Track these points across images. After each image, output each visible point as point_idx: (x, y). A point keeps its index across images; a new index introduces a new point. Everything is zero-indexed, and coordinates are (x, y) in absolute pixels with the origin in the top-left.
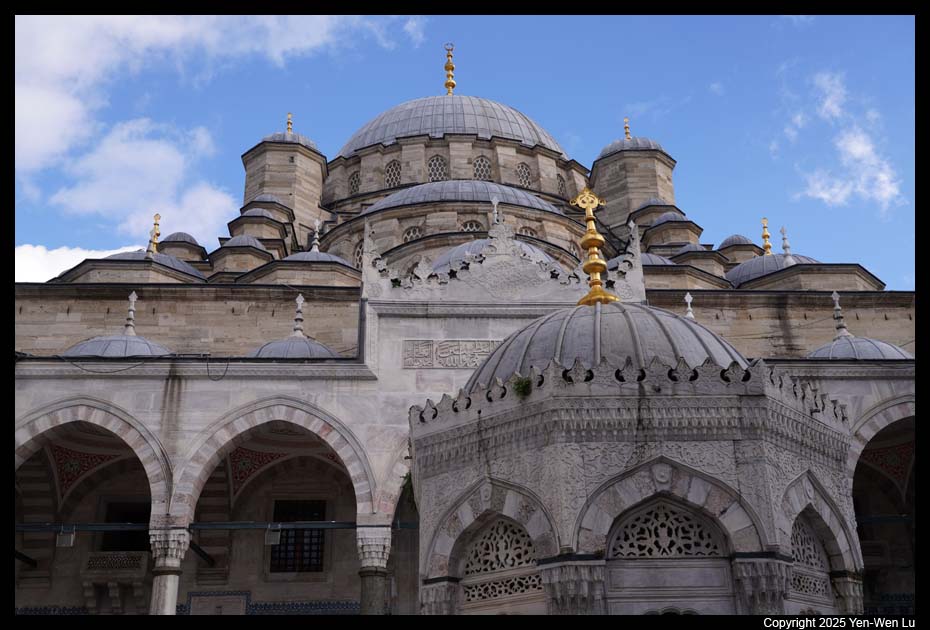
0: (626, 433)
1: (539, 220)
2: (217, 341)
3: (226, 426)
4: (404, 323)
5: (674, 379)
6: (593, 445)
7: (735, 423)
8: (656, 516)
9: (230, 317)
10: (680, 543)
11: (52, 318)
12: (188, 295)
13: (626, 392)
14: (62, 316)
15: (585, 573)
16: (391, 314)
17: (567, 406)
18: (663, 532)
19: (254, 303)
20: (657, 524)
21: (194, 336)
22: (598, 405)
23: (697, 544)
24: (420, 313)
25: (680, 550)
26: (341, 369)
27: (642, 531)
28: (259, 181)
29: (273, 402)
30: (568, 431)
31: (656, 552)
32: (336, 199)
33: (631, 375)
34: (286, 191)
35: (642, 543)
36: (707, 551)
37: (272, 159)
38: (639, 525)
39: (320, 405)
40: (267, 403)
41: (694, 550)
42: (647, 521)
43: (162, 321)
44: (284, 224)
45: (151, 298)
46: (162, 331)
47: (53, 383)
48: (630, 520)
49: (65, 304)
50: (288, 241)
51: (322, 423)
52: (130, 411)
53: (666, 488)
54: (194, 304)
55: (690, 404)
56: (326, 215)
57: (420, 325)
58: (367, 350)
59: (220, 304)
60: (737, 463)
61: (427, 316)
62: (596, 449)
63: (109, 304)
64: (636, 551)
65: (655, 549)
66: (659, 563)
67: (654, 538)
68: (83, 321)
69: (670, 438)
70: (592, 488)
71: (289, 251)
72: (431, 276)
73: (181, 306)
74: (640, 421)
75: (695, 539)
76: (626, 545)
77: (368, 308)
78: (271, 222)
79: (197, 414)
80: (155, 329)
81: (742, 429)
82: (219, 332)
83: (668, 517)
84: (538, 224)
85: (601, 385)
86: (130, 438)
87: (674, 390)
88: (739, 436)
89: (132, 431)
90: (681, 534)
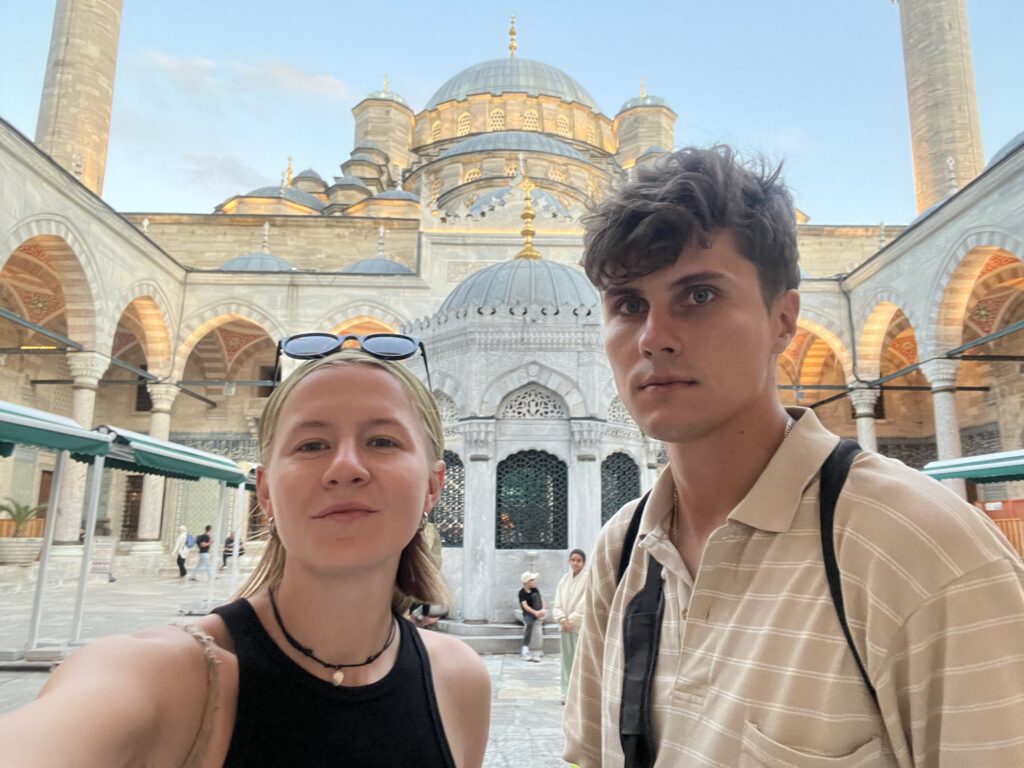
0: (514, 346)
1: (566, 165)
2: (328, 257)
3: (330, 319)
4: (449, 249)
5: (544, 314)
6: (493, 353)
7: (579, 341)
8: (530, 395)
9: (336, 240)
10: (542, 411)
11: (213, 239)
12: (307, 223)
13: (515, 322)
14: (220, 238)
15: (483, 427)
16: (439, 242)
17: (479, 330)
18: (533, 404)
19: (352, 230)
20: (530, 399)
21: (312, 252)
22: (497, 329)
23: (552, 412)
24: (460, 242)
25: (541, 415)
26: (405, 281)
27: (520, 404)
28: (364, 130)
29: (360, 303)
30: (480, 344)
31: (528, 416)
32: (422, 144)
33: (519, 311)
34: (384, 139)
35: (520, 410)
36: (557, 415)
37: (373, 113)
38: (520, 400)
39: (391, 304)
40: (356, 304)
41: (550, 415)
42: (524, 397)
43: (290, 243)
44: (380, 166)
45: (281, 226)
46: (290, 249)
47: (213, 288)
48: (514, 397)
49: (221, 229)
50: (384, 178)
51: (393, 318)
52: (266, 307)
53: (534, 379)
54: (311, 230)
55: (553, 329)
56: (414, 157)
57: (459, 250)
58: (422, 269)
59: (329, 230)
60: (579, 365)
61: (465, 244)
62: (495, 355)
63: (253, 229)
64: (516, 414)
65: (527, 414)
66: (530, 422)
67: (527, 408)
68: (235, 242)
69: (540, 350)
70: (491, 378)
71: (385, 187)
72: (468, 215)
73: (303, 232)
74: (522, 340)
75: (551, 409)
76: (510, 411)
77: (424, 239)
78: (371, 164)
79: (309, 311)
80: (284, 248)
81: (584, 345)
82: (329, 251)
83: (536, 395)
84: (565, 168)
85: (500, 317)
86: (266, 326)
87: (544, 320)
88: (581, 348)
89: (268, 322)
90: (543, 405)
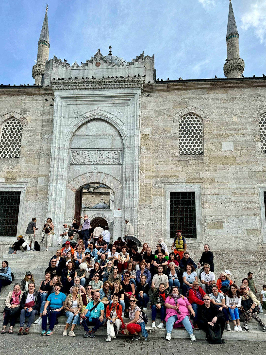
3: (92, 217)
9: (92, 197)
26: (107, 210)
39: (104, 214)
40: (97, 214)
51: (104, 217)
54: (87, 195)
58: (110, 207)
